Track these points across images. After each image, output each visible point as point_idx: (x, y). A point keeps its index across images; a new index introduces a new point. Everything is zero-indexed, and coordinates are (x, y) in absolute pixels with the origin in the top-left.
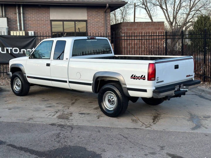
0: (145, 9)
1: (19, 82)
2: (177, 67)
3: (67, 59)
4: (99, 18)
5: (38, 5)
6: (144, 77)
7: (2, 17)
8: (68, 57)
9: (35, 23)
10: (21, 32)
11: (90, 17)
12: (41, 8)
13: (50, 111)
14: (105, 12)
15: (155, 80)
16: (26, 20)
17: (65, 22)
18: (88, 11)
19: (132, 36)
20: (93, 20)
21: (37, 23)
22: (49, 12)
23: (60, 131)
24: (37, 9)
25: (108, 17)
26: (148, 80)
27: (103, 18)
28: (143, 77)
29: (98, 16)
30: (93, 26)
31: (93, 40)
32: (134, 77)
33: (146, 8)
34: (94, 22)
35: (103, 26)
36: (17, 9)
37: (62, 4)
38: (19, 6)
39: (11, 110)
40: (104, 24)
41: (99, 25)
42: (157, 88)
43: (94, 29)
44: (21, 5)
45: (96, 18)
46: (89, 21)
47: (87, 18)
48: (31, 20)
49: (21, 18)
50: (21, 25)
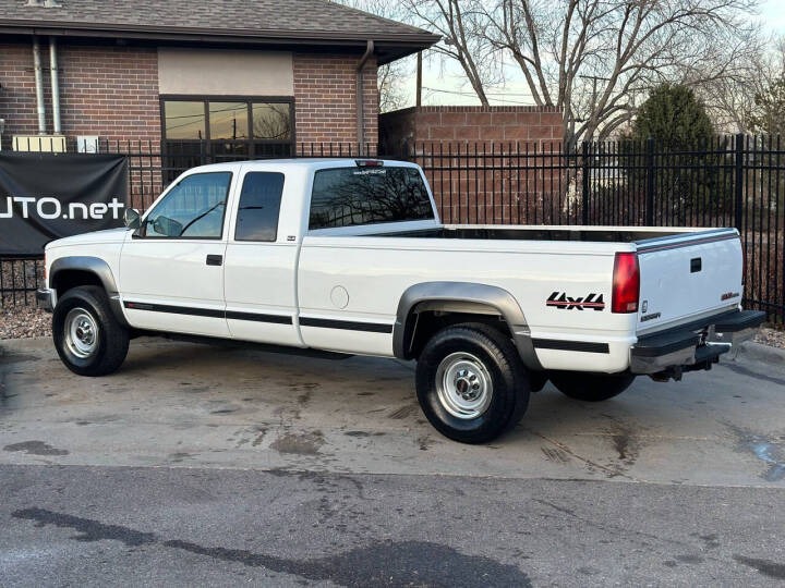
0: (460, 58)
1: (86, 325)
2: (696, 265)
3: (291, 238)
4: (336, 92)
5: (115, 39)
6: (600, 300)
8: (296, 232)
9: (105, 107)
10: (46, 140)
11: (306, 86)
12: (125, 51)
13: (238, 428)
14: (360, 70)
15: (636, 310)
16: (70, 96)
17: (213, 106)
18: (296, 66)
19: (451, 157)
20: (316, 96)
21: (110, 107)
22: (156, 67)
23: (324, 493)
24: (111, 56)
25: (367, 88)
26: (615, 310)
27: (351, 92)
28: (594, 300)
29: (332, 82)
30: (314, 120)
31: (373, 172)
32: (558, 301)
33: (464, 56)
34: (319, 106)
35: (353, 120)
36: (35, 53)
37: (206, 39)
38: (44, 43)
39: (90, 426)
40: (355, 111)
41: (335, 116)
42: (642, 339)
43: (319, 130)
44: (52, 39)
45: (328, 91)
46: (300, 101)
47: (296, 91)
48: (88, 96)
49: (50, 85)
50: (51, 112)
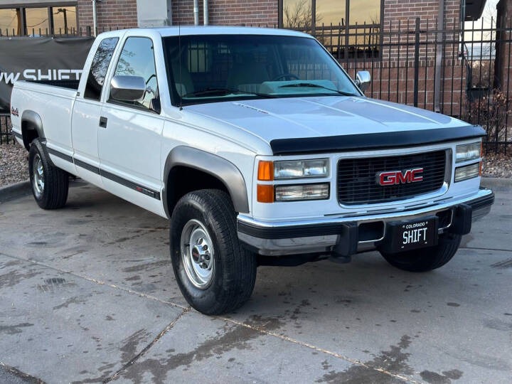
35: (435, 4)
43: (404, 14)
50: (203, 11)
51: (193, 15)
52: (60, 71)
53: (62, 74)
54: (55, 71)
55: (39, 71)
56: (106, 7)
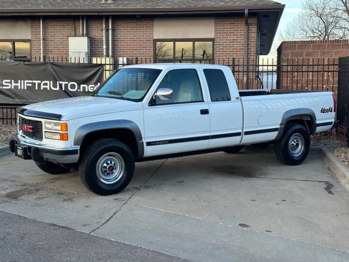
4: (235, 35)
7: (83, 35)
9: (131, 45)
10: (108, 59)
11: (220, 33)
12: (141, 20)
14: (247, 24)
16: (118, 41)
17: (177, 43)
18: (216, 24)
20: (225, 38)
21: (133, 45)
22: (153, 27)
24: (134, 23)
27: (243, 35)
29: (233, 31)
30: (223, 49)
34: (226, 42)
35: (242, 49)
36: (104, 23)
38: (107, 18)
40: (244, 44)
41: (234, 47)
43: (226, 54)
44: (110, 16)
45: (231, 35)
46: (217, 40)
47: (215, 35)
48: (124, 41)
49: (109, 36)
50: (109, 47)
51: (103, 50)
52: (26, 81)
53: (27, 83)
54: (22, 81)
55: (13, 81)
56: (49, 43)
